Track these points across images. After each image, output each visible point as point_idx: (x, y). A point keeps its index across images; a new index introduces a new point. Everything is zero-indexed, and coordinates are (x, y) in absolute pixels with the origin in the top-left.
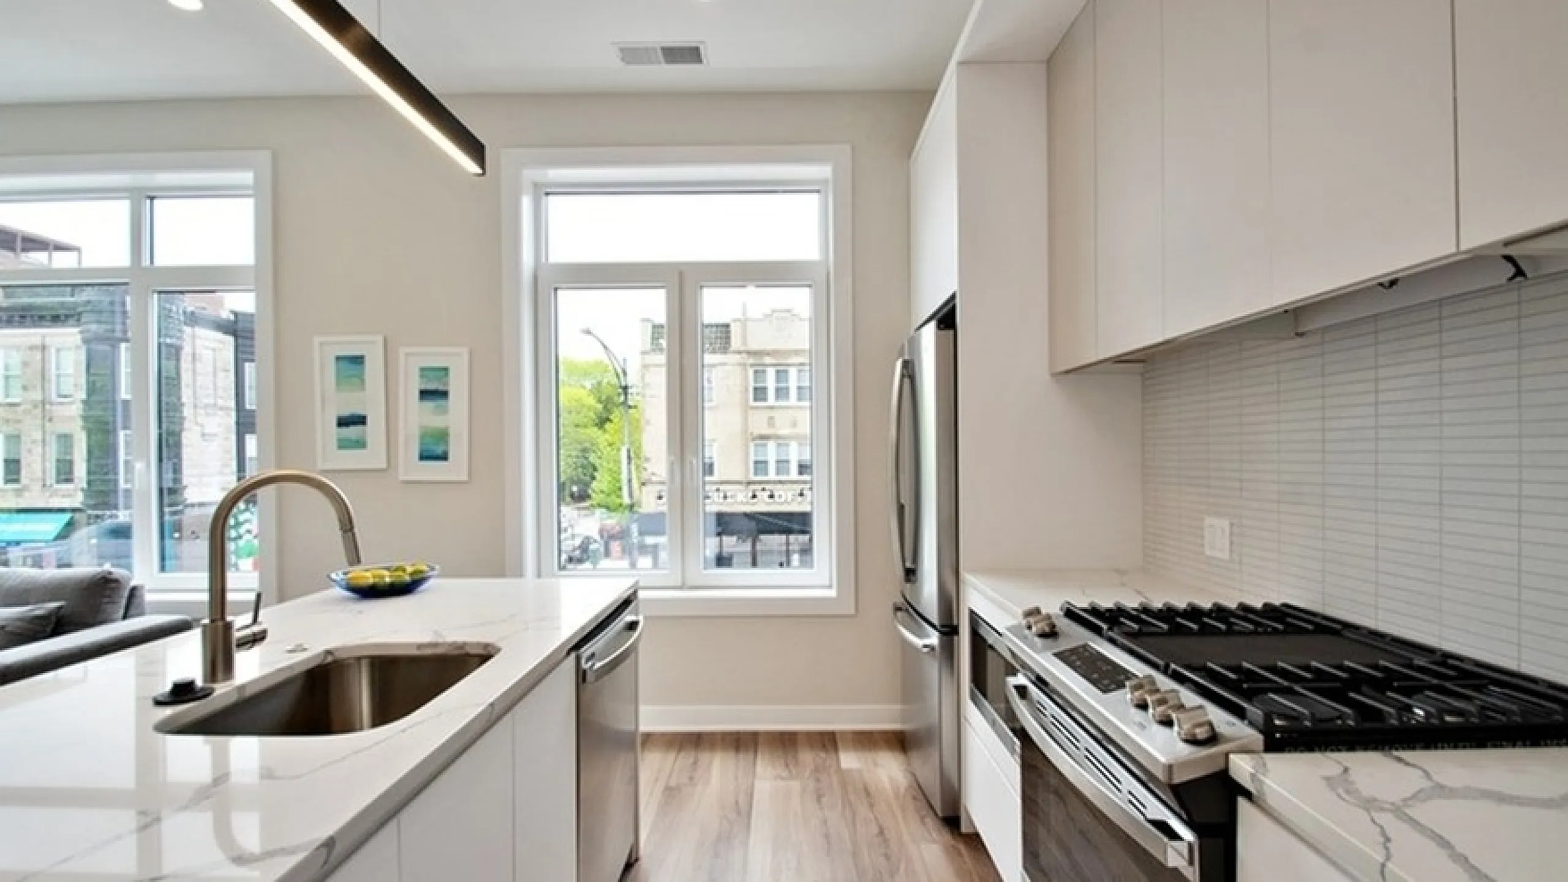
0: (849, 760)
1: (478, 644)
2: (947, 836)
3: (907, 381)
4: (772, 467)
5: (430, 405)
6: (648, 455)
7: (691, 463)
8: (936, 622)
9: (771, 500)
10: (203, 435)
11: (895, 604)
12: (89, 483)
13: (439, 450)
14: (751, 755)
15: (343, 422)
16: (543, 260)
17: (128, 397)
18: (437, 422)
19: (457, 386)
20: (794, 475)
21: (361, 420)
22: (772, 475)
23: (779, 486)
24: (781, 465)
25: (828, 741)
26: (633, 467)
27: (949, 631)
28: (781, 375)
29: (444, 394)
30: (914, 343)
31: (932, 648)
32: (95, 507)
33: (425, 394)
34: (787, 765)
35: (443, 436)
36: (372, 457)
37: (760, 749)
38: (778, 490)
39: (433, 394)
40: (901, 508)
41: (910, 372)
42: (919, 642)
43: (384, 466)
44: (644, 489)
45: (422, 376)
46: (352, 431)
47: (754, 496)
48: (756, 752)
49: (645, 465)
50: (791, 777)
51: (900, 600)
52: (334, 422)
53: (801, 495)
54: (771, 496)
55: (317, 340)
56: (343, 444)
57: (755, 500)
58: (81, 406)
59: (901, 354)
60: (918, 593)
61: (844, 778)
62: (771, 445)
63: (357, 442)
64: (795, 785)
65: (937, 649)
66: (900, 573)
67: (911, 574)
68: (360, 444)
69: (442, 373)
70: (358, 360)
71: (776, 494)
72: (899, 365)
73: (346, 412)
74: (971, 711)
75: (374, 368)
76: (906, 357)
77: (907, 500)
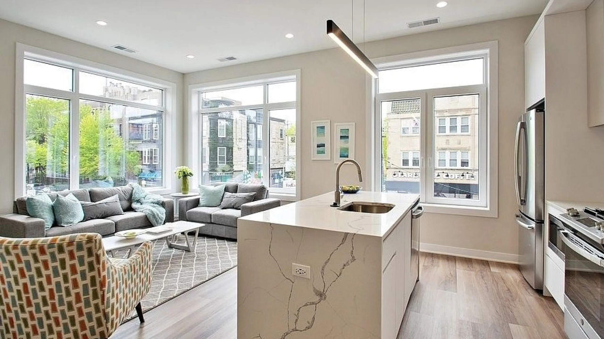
0: (494, 270)
1: (387, 204)
2: (537, 296)
3: (523, 130)
4: (448, 162)
5: (343, 140)
6: (390, 157)
7: (430, 159)
8: (534, 219)
9: (447, 178)
10: (238, 148)
11: (516, 214)
12: (210, 163)
13: (346, 155)
14: (454, 263)
15: (318, 146)
16: (377, 93)
17: (261, 139)
18: (345, 146)
19: (352, 135)
20: (459, 166)
21: (323, 145)
22: (448, 166)
23: (451, 171)
24: (451, 161)
25: (486, 263)
26: (384, 162)
27: (540, 222)
28: (453, 120)
29: (348, 137)
30: (526, 116)
31: (533, 228)
32: (210, 171)
33: (341, 137)
34: (468, 266)
35: (347, 149)
36: (326, 156)
37: (457, 262)
38: (450, 173)
39: (344, 137)
40: (519, 178)
41: (524, 126)
42: (526, 226)
43: (330, 159)
44: (388, 171)
45: (341, 132)
46: (321, 149)
47: (439, 176)
48: (455, 263)
49: (389, 161)
50: (471, 270)
51: (518, 213)
52: (316, 146)
53: (463, 176)
54: (448, 176)
55: (312, 122)
56: (319, 152)
57: (439, 177)
58: (208, 139)
59: (520, 119)
60: (527, 209)
61: (493, 275)
62: (448, 152)
63: (322, 152)
64: (473, 273)
65: (535, 228)
66: (519, 202)
67: (524, 202)
68: (323, 152)
69: (347, 131)
70: (323, 128)
71: (449, 175)
72: (519, 124)
73: (320, 143)
74: (549, 251)
75: (327, 130)
76: (522, 121)
77: (522, 174)
